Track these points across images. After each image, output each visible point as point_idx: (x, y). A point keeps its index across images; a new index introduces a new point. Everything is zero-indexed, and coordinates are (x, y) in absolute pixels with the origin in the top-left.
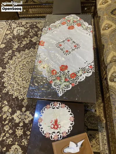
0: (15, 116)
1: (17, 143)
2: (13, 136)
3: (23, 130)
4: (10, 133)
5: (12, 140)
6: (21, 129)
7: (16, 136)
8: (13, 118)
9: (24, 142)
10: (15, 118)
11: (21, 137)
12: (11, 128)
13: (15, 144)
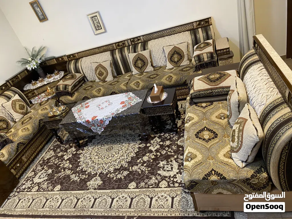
0: (153, 150)
1: (176, 142)
2: (171, 146)
3: (166, 141)
4: (168, 149)
5: (174, 146)
6: (165, 142)
7: (171, 144)
8: (155, 150)
9: (175, 138)
10: (156, 148)
11: (171, 141)
12: (164, 149)
13: (177, 143)
